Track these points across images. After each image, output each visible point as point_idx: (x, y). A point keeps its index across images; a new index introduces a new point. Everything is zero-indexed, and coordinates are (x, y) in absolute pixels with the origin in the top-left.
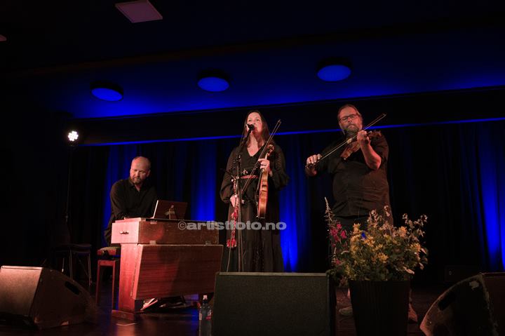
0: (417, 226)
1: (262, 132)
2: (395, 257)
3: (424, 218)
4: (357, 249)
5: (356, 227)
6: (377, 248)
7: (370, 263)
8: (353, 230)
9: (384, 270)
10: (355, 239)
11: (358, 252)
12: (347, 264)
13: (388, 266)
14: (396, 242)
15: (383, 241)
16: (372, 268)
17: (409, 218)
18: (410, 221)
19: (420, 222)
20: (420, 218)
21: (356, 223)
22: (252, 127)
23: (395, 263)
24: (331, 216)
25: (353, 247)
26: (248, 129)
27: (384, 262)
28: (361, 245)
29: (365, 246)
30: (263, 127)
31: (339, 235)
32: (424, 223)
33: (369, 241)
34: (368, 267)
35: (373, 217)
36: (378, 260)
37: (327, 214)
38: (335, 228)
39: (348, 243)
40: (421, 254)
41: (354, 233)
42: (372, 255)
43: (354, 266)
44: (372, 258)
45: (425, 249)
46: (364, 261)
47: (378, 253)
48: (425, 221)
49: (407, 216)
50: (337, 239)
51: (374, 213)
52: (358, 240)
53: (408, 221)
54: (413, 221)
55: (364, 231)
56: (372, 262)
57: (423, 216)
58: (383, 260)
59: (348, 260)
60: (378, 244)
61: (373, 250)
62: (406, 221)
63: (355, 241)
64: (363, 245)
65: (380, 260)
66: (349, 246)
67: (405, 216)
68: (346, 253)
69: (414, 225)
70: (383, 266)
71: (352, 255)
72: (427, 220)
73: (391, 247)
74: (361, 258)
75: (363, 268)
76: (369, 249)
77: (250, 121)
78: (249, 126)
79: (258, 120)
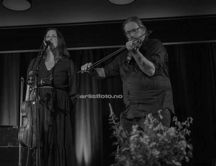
0: (184, 127)
2: (165, 153)
3: (190, 120)
4: (135, 146)
5: (135, 128)
6: (151, 145)
7: (145, 158)
9: (157, 163)
10: (134, 138)
11: (136, 149)
12: (127, 159)
13: (160, 160)
14: (166, 140)
15: (156, 140)
16: (147, 162)
17: (179, 120)
18: (179, 123)
19: (187, 123)
20: (187, 120)
22: (49, 43)
23: (166, 157)
24: (114, 119)
25: (132, 145)
26: (46, 44)
27: (157, 157)
28: (138, 143)
29: (142, 144)
31: (121, 135)
32: (190, 124)
33: (145, 139)
34: (144, 162)
35: (149, 120)
36: (152, 155)
37: (111, 118)
38: (119, 130)
39: (128, 141)
40: (187, 149)
41: (133, 133)
43: (132, 161)
44: (147, 154)
45: (190, 146)
46: (141, 156)
47: (152, 150)
48: (191, 122)
49: (176, 118)
50: (119, 139)
51: (150, 116)
52: (136, 139)
53: (177, 123)
54: (181, 122)
55: (142, 132)
56: (147, 157)
57: (190, 118)
58: (156, 155)
59: (128, 156)
60: (152, 142)
61: (148, 147)
62: (176, 122)
63: (134, 140)
64: (140, 143)
65: (154, 155)
66: (129, 145)
67: (175, 119)
68: (126, 150)
69: (182, 126)
70: (156, 160)
71: (131, 152)
72: (193, 121)
73: (163, 144)
74: (138, 154)
75: (140, 162)
76: (144, 146)
77: (48, 37)
78: (46, 42)
79: (55, 37)
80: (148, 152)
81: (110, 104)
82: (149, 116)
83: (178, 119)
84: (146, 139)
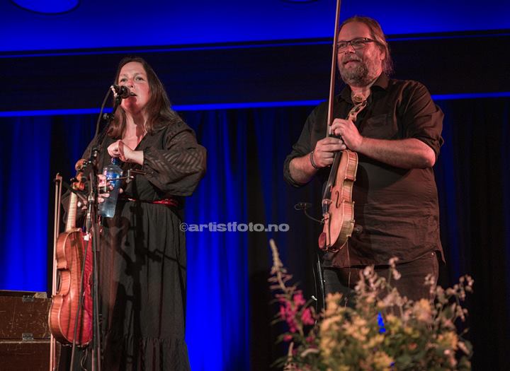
0: (452, 299)
2: (406, 361)
3: (466, 283)
4: (333, 344)
5: (332, 300)
6: (372, 343)
10: (330, 326)
11: (334, 352)
14: (409, 330)
15: (383, 328)
17: (439, 283)
18: (439, 289)
19: (459, 291)
20: (458, 283)
21: (333, 293)
24: (283, 279)
25: (325, 342)
26: (116, 95)
28: (341, 336)
29: (349, 340)
31: (298, 318)
32: (467, 292)
33: (358, 328)
35: (367, 282)
36: (373, 366)
37: (276, 275)
38: (293, 305)
39: (317, 332)
40: (459, 354)
41: (329, 312)
42: (362, 357)
44: (362, 363)
45: (466, 345)
46: (346, 369)
47: (374, 353)
48: (469, 288)
49: (433, 278)
50: (294, 326)
51: (370, 273)
52: (335, 328)
53: (435, 290)
54: (445, 288)
55: (349, 310)
57: (465, 279)
58: (383, 367)
59: (315, 368)
60: (374, 335)
61: (365, 347)
63: (330, 329)
64: (345, 337)
65: (378, 366)
66: (317, 341)
67: (430, 279)
68: (311, 354)
69: (446, 296)
71: (323, 358)
72: (473, 286)
73: (400, 341)
74: (340, 364)
76: (356, 344)
77: (123, 80)
78: (117, 89)
79: (140, 79)
80: (364, 359)
81: (272, 243)
82: (367, 273)
84: (360, 328)
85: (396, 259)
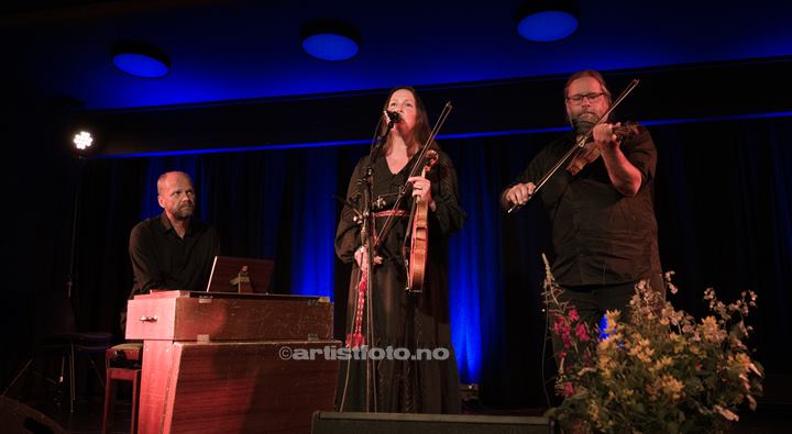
0: (736, 316)
1: (415, 128)
2: (698, 385)
3: (748, 298)
4: (613, 365)
5: (611, 318)
6: (659, 365)
7: (644, 398)
8: (603, 324)
9: (675, 412)
10: (610, 344)
11: (615, 374)
12: (590, 397)
13: (683, 405)
14: (696, 350)
15: (667, 350)
16: (648, 408)
17: (719, 297)
18: (720, 304)
19: (741, 306)
20: (740, 298)
21: (612, 310)
22: (395, 117)
23: (702, 398)
24: (555, 293)
25: (604, 361)
26: (388, 120)
27: (676, 396)
28: (623, 356)
29: (631, 361)
30: (417, 118)
31: (572, 334)
32: (750, 307)
33: (641, 349)
34: (640, 407)
35: (642, 296)
36: (661, 391)
37: (548, 289)
38: (563, 319)
39: (594, 348)
40: (751, 375)
41: (606, 330)
42: (647, 381)
43: (606, 402)
44: (648, 387)
45: (756, 366)
46: (631, 392)
47: (661, 376)
48: (753, 303)
49: (712, 293)
50: (568, 342)
51: (645, 287)
52: (615, 346)
53: (716, 305)
54: (727, 303)
55: (629, 328)
56: (647, 395)
57: (748, 294)
58: (673, 393)
59: (594, 389)
60: (660, 358)
61: (651, 369)
62: (713, 303)
63: (609, 349)
64: (627, 357)
65: (666, 391)
66: (595, 359)
67: (709, 294)
68: (589, 373)
69: (728, 311)
70: (673, 406)
71: (602, 379)
72: (756, 301)
73: (686, 362)
74: (623, 387)
75: (629, 408)
76: (640, 366)
77: (394, 104)
78: (390, 114)
79: (409, 105)
80: (650, 383)
81: (544, 256)
82: (641, 287)
83: (716, 295)
84: (644, 348)
85: (672, 273)
